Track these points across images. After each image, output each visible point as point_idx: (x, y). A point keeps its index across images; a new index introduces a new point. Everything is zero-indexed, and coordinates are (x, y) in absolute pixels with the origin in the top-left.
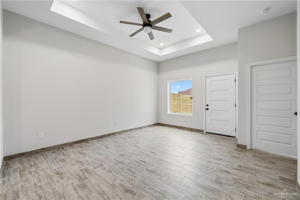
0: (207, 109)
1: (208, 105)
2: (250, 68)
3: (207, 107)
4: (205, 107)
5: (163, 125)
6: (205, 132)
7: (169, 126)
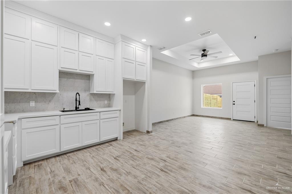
0: (234, 104)
1: (234, 102)
2: (266, 79)
3: (234, 103)
4: (232, 103)
5: (197, 116)
6: (232, 119)
7: (203, 116)
